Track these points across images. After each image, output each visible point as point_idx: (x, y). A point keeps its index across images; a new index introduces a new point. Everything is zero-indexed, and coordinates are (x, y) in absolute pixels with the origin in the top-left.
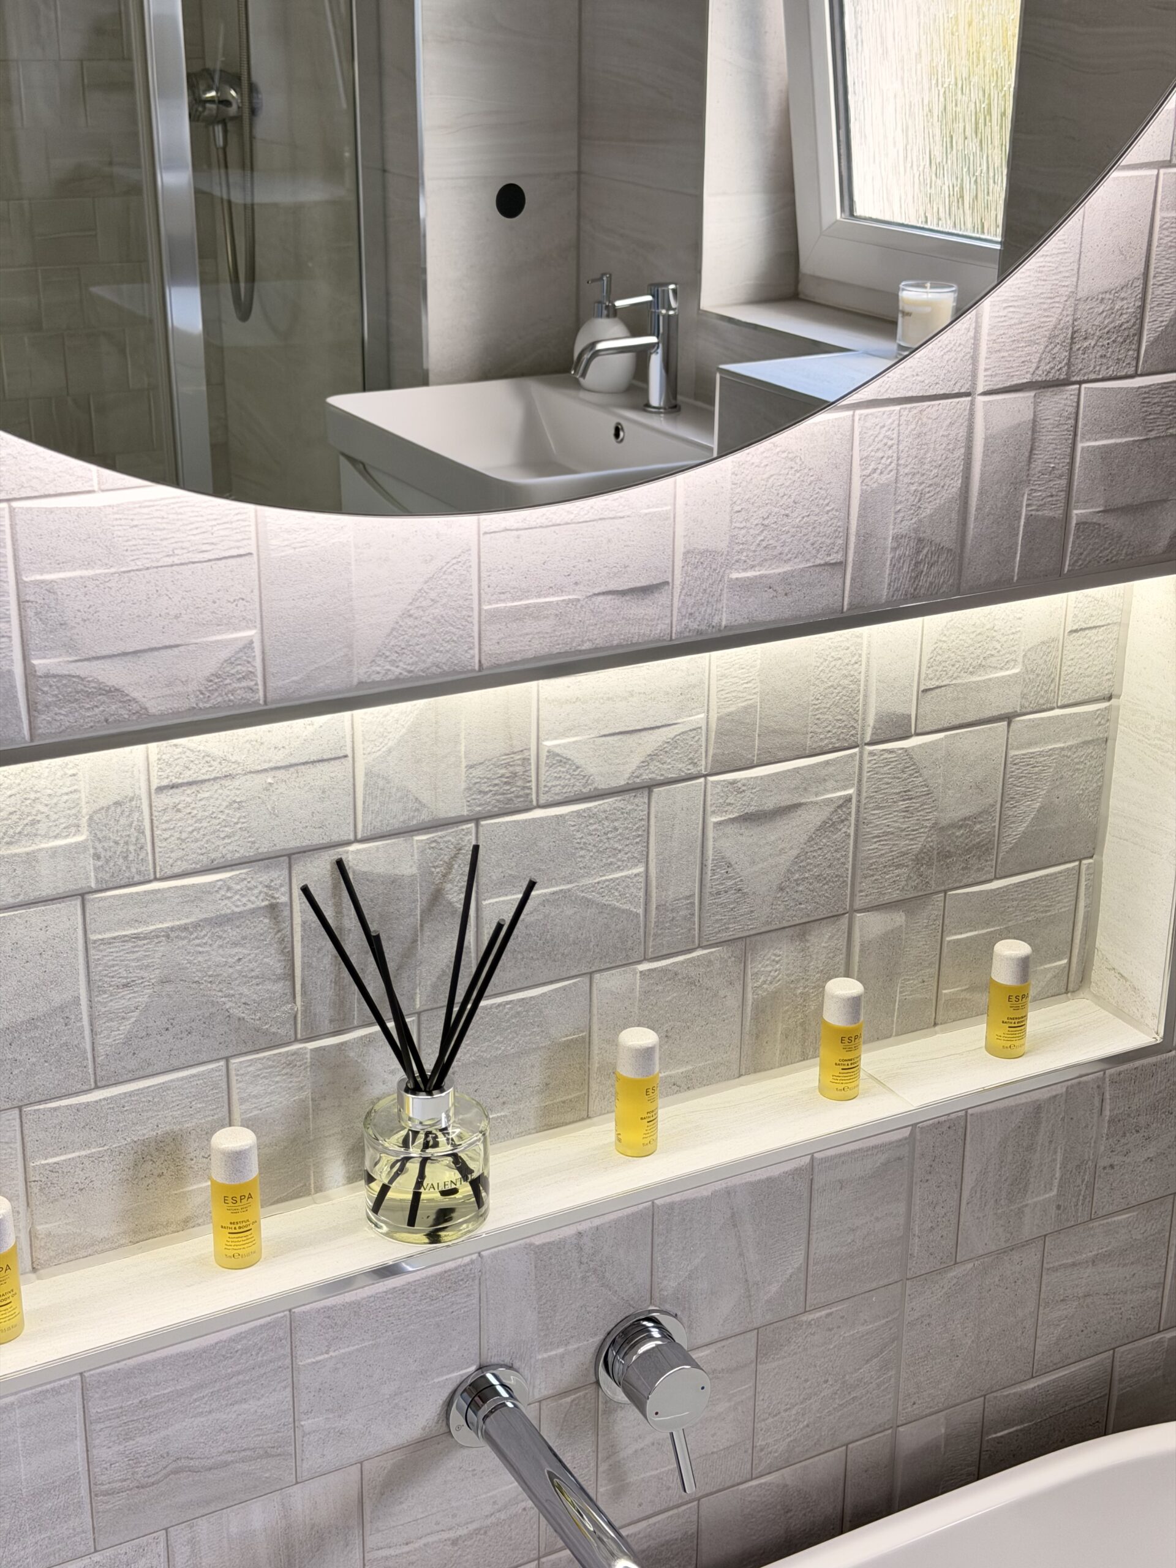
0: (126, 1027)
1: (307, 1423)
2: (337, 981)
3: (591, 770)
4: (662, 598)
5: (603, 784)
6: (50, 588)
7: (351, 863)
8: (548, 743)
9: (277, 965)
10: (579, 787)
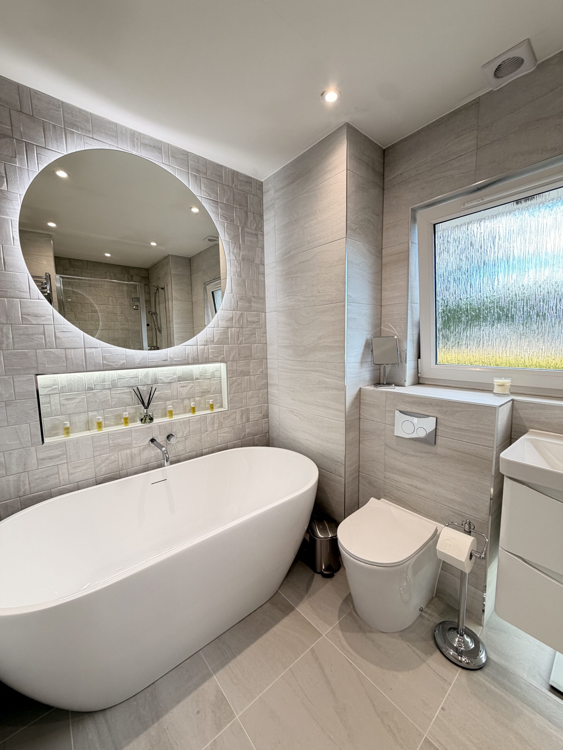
4: (167, 361)
5: (166, 382)
6: (105, 356)
7: (139, 388)
8: (159, 378)
9: (131, 397)
10: (163, 382)
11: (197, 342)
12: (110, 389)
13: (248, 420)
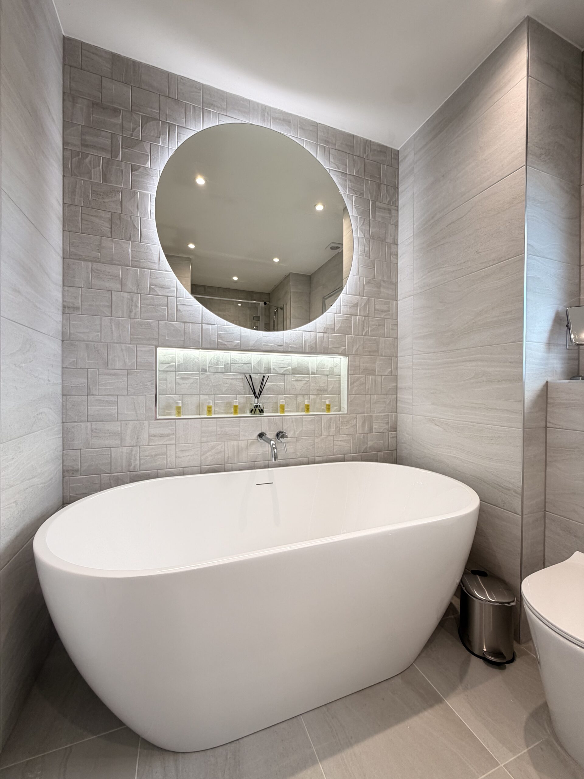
0: (226, 388)
1: (241, 433)
2: (249, 389)
3: (278, 371)
4: (282, 347)
5: (279, 373)
6: (220, 333)
7: (252, 376)
8: (273, 367)
9: (242, 385)
10: (276, 372)
11: (316, 329)
12: (223, 373)
13: (371, 430)
